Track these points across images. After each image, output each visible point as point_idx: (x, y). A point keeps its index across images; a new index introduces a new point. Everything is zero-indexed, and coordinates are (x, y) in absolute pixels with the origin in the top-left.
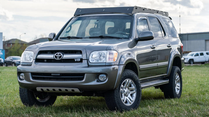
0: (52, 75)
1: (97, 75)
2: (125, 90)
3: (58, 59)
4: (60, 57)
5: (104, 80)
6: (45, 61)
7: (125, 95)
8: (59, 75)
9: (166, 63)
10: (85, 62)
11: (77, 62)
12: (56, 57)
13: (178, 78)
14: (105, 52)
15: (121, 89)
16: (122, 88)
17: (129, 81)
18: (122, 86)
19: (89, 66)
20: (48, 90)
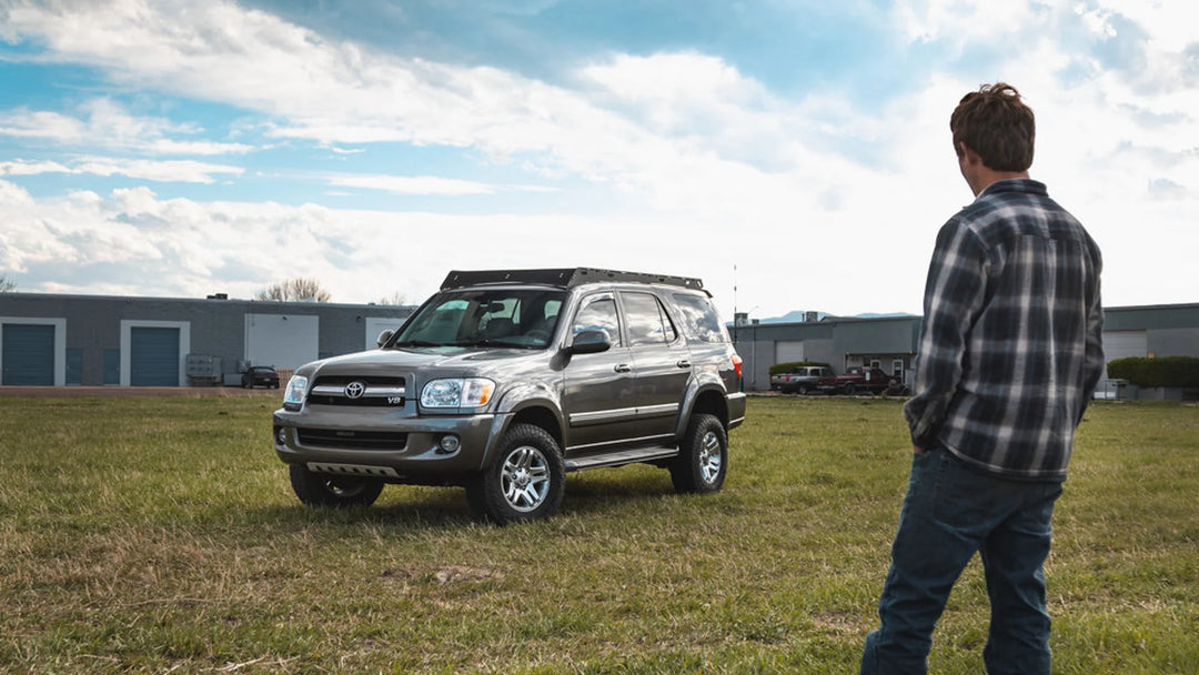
0: (339, 434)
1: (437, 437)
2: (517, 473)
3: (353, 396)
4: (358, 392)
5: (453, 448)
6: (331, 400)
7: (518, 486)
8: (352, 434)
9: (674, 406)
10: (411, 405)
11: (393, 405)
12: (349, 391)
13: (714, 444)
14: (460, 382)
15: (504, 472)
16: (507, 468)
17: (528, 451)
18: (508, 463)
19: (420, 415)
20: (343, 469)
